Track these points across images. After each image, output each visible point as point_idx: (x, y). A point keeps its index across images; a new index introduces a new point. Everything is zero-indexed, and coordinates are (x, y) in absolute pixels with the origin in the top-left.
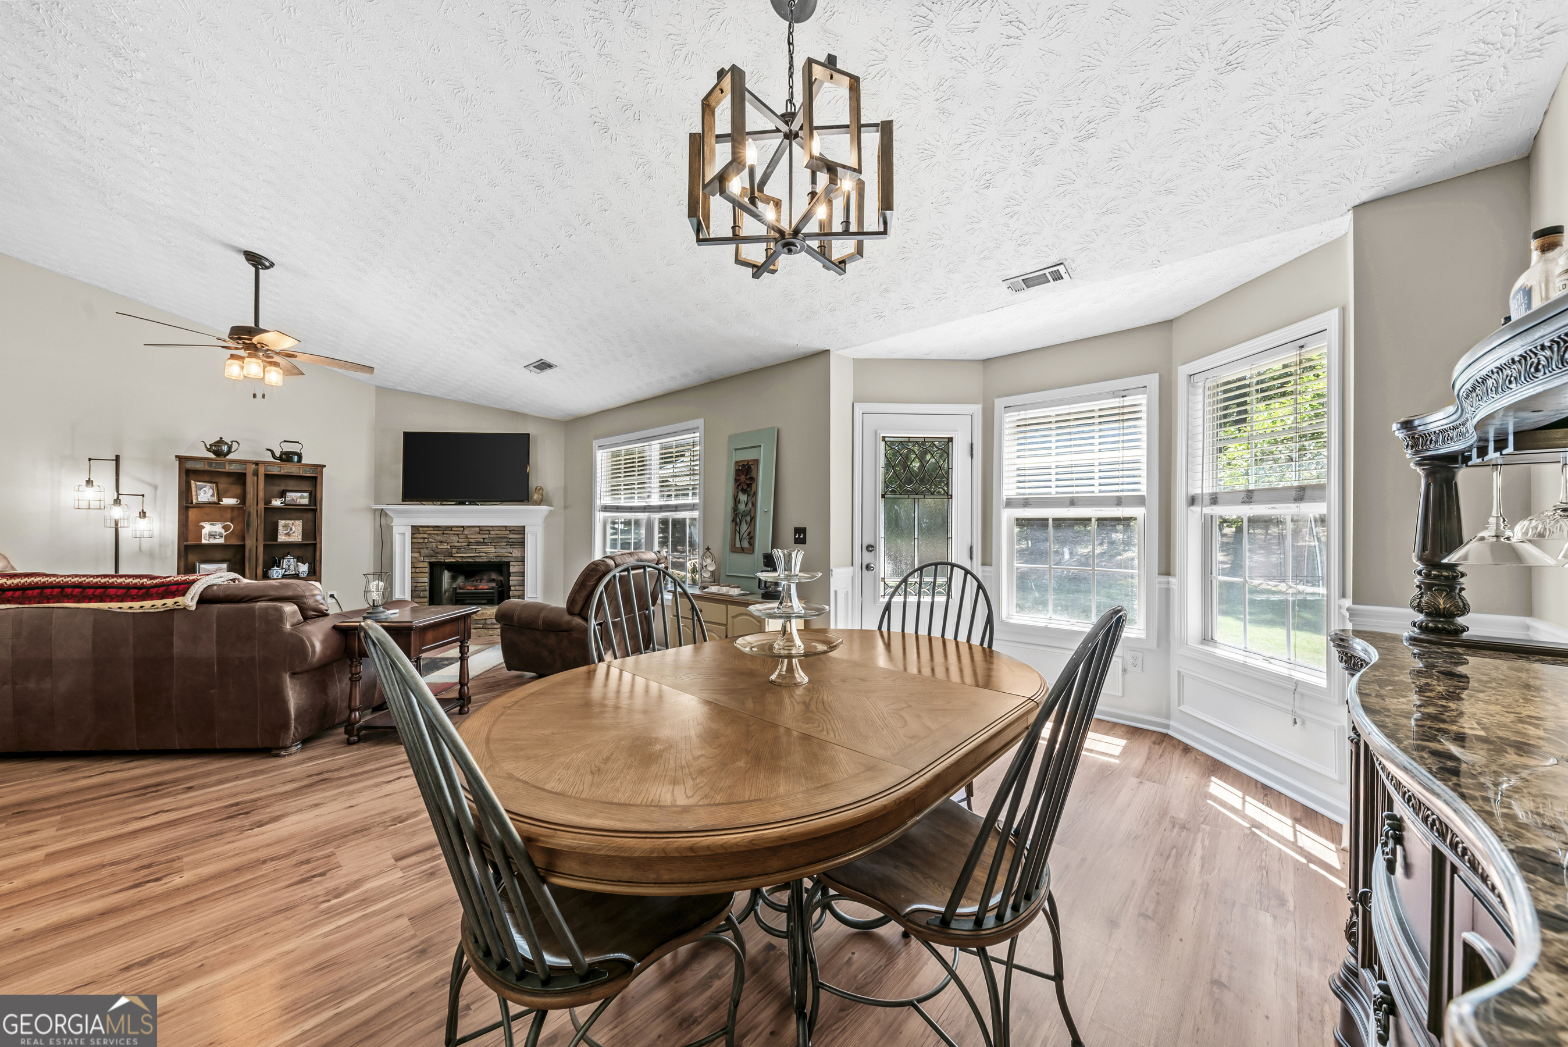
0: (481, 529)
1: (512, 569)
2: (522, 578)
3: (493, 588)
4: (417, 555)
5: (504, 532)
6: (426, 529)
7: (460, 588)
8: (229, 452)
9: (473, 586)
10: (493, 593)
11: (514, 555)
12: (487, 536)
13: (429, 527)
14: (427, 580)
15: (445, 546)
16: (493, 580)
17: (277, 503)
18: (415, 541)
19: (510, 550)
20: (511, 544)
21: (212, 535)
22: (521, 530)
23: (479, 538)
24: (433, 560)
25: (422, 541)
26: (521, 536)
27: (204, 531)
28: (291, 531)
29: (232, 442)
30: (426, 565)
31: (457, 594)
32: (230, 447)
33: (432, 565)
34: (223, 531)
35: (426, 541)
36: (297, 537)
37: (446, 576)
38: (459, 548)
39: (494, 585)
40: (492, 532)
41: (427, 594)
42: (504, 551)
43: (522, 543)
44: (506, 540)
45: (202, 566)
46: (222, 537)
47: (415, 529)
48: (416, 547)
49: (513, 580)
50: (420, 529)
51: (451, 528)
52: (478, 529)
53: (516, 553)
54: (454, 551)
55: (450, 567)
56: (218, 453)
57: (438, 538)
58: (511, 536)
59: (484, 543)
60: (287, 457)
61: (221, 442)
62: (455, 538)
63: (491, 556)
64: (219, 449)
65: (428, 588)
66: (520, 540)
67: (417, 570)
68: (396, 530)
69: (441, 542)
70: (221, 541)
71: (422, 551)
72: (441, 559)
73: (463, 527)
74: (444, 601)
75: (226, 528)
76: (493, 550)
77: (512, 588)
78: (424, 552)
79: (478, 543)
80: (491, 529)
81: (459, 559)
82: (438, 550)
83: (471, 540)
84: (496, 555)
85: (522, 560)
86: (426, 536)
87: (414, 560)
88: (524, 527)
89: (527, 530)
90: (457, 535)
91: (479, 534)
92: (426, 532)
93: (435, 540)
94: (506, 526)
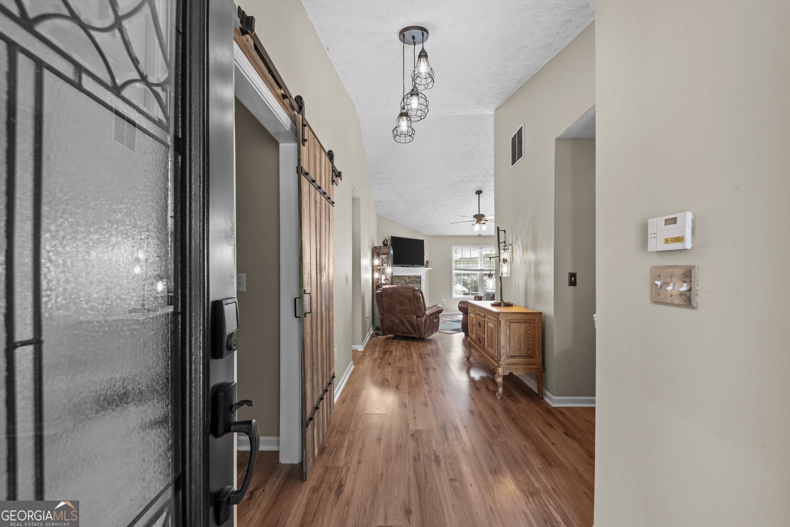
0: (409, 277)
5: (415, 278)
12: (410, 280)
13: (395, 276)
20: (417, 283)
22: (420, 277)
26: (419, 280)
40: (412, 278)
43: (420, 282)
44: (416, 281)
51: (401, 276)
57: (398, 281)
58: (417, 280)
59: (409, 283)
66: (419, 281)
73: (404, 276)
88: (421, 276)
89: (422, 277)
90: (403, 279)
91: (408, 279)
92: (395, 278)
93: (396, 281)
94: (416, 276)
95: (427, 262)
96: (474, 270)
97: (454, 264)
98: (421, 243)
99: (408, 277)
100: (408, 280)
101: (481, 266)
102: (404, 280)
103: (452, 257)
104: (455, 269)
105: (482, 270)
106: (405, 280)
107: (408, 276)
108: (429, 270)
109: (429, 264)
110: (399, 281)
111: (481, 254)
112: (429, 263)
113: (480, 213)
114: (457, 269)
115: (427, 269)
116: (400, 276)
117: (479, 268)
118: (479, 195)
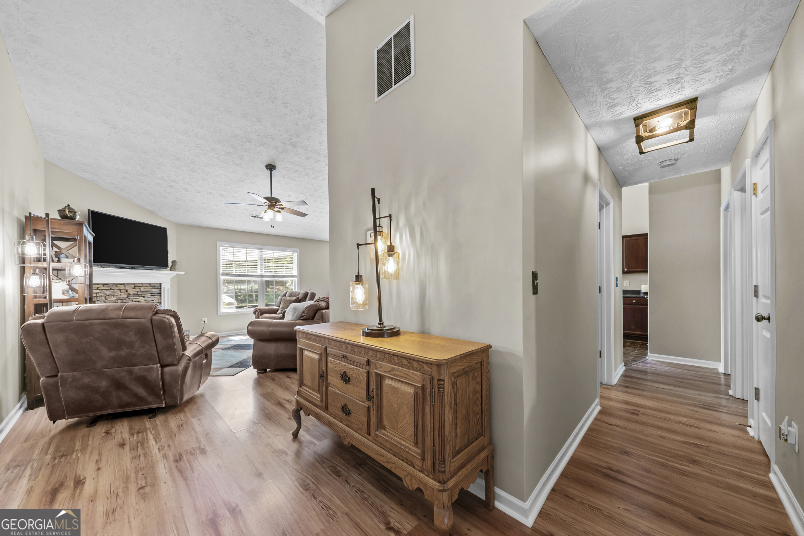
0: (135, 286)
5: (149, 288)
6: (98, 286)
13: (98, 284)
15: (113, 298)
19: (153, 299)
20: (153, 294)
22: (158, 286)
23: (135, 291)
26: (158, 290)
35: (98, 295)
38: (122, 299)
40: (142, 288)
42: (149, 299)
43: (160, 294)
44: (150, 292)
51: (116, 285)
53: (156, 300)
57: (108, 293)
58: (153, 290)
59: (137, 295)
62: (119, 292)
66: (158, 292)
69: (109, 295)
73: (123, 284)
76: (143, 299)
80: (141, 285)
84: (145, 302)
88: (161, 284)
89: (163, 286)
90: (120, 290)
91: (134, 288)
92: (100, 288)
93: (104, 294)
94: (150, 284)
95: (174, 262)
96: (251, 276)
97: (221, 268)
98: (161, 233)
99: (133, 286)
100: (132, 291)
101: (262, 271)
102: (122, 291)
103: (218, 258)
104: (224, 274)
105: (262, 276)
106: (127, 291)
107: (134, 284)
108: (177, 274)
109: (178, 266)
110: (111, 293)
111: (261, 257)
112: (178, 263)
113: (273, 196)
114: (227, 275)
115: (174, 273)
116: (113, 284)
117: (259, 273)
118: (271, 170)
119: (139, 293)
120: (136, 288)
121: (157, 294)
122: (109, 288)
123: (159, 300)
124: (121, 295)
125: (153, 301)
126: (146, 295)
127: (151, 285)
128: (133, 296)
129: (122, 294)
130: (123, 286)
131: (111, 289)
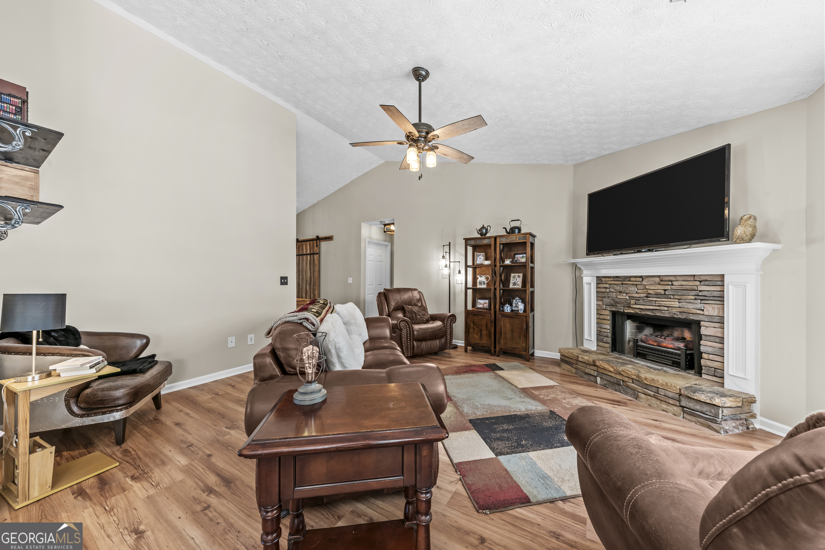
0: (662, 279)
1: (703, 331)
2: (720, 345)
3: (679, 349)
4: (600, 303)
5: (691, 283)
6: (608, 279)
7: (642, 341)
8: (486, 233)
9: (655, 341)
10: (679, 355)
11: (706, 313)
12: (668, 287)
13: (610, 277)
14: (608, 327)
15: (624, 296)
16: (683, 339)
17: (508, 262)
18: (599, 290)
19: (701, 306)
20: (702, 298)
21: (480, 283)
22: (718, 281)
23: (660, 289)
24: (614, 309)
25: (604, 290)
26: (718, 288)
27: (478, 280)
28: (516, 281)
29: (488, 226)
30: (608, 313)
31: (638, 346)
32: (487, 230)
33: (614, 314)
34: (485, 281)
35: (608, 290)
36: (519, 286)
37: (629, 327)
38: (637, 299)
39: (681, 345)
40: (675, 283)
41: (609, 340)
42: (691, 306)
43: (720, 299)
44: (694, 293)
45: (478, 301)
46: (484, 284)
47: (600, 280)
48: (600, 296)
49: (706, 346)
50: (603, 279)
51: (628, 278)
52: (657, 280)
53: (711, 310)
54: (633, 302)
55: (631, 317)
56: (481, 234)
57: (618, 288)
58: (701, 288)
59: (665, 295)
60: (512, 231)
61: (483, 227)
62: (633, 289)
63: (674, 311)
64: (483, 231)
65: (610, 335)
66: (716, 294)
67: (601, 317)
68: (586, 280)
69: (620, 292)
70: (484, 286)
71: (604, 299)
72: (621, 308)
73: (641, 277)
74: (626, 351)
75: (487, 278)
76: (676, 304)
77: (704, 355)
78: (606, 300)
79: (658, 295)
80: (673, 278)
81: (637, 311)
82: (618, 300)
83: (650, 292)
84: (680, 310)
85: (721, 321)
86: (607, 286)
87: (599, 308)
88: (723, 276)
90: (637, 286)
91: (659, 284)
92: (609, 282)
93: (615, 290)
94: (694, 276)
110: (623, 290)
113: (422, 122)
118: (420, 81)
119: (667, 293)
120: (661, 283)
121: (712, 298)
122: (620, 282)
123: (719, 312)
124: (637, 293)
125: (703, 310)
126: (684, 297)
127: (696, 278)
128: (654, 296)
129: (639, 291)
130: (641, 279)
131: (622, 284)
